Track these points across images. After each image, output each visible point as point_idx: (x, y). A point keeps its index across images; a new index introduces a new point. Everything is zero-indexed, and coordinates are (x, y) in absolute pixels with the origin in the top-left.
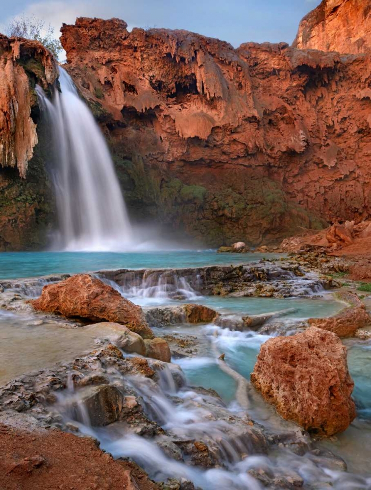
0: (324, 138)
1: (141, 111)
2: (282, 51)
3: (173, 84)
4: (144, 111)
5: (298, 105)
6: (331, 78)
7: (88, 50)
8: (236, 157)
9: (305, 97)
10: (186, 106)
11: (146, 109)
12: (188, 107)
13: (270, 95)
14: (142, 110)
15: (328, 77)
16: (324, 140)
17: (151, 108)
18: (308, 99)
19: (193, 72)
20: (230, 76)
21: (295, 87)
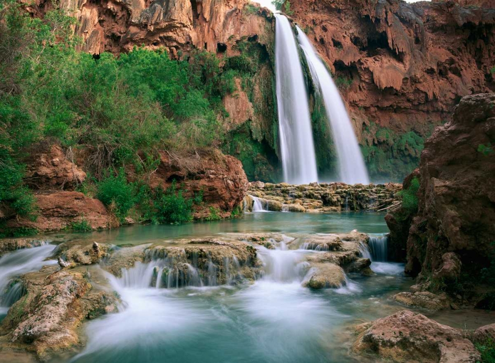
0: (484, 86)
1: (347, 65)
2: (450, 9)
3: (366, 39)
4: (350, 64)
5: (460, 56)
6: (488, 32)
7: (306, 13)
8: (417, 104)
9: (467, 49)
10: (377, 59)
11: (351, 62)
12: (379, 60)
13: (439, 47)
14: (348, 63)
15: (486, 31)
16: (484, 88)
17: (354, 62)
18: (469, 50)
19: (384, 30)
20: (409, 32)
21: (459, 40)
